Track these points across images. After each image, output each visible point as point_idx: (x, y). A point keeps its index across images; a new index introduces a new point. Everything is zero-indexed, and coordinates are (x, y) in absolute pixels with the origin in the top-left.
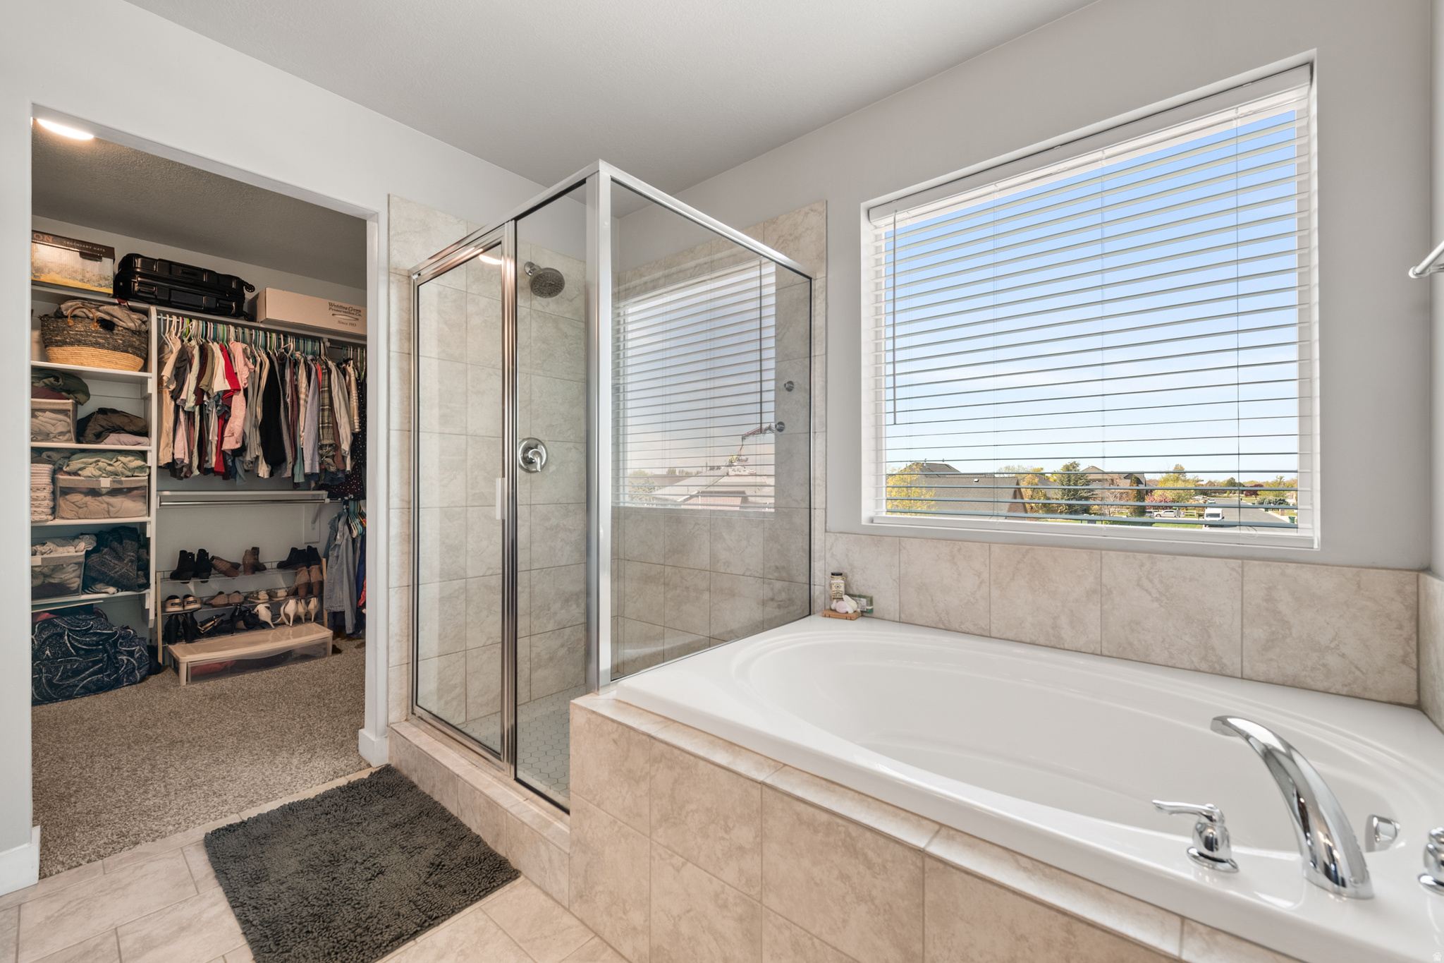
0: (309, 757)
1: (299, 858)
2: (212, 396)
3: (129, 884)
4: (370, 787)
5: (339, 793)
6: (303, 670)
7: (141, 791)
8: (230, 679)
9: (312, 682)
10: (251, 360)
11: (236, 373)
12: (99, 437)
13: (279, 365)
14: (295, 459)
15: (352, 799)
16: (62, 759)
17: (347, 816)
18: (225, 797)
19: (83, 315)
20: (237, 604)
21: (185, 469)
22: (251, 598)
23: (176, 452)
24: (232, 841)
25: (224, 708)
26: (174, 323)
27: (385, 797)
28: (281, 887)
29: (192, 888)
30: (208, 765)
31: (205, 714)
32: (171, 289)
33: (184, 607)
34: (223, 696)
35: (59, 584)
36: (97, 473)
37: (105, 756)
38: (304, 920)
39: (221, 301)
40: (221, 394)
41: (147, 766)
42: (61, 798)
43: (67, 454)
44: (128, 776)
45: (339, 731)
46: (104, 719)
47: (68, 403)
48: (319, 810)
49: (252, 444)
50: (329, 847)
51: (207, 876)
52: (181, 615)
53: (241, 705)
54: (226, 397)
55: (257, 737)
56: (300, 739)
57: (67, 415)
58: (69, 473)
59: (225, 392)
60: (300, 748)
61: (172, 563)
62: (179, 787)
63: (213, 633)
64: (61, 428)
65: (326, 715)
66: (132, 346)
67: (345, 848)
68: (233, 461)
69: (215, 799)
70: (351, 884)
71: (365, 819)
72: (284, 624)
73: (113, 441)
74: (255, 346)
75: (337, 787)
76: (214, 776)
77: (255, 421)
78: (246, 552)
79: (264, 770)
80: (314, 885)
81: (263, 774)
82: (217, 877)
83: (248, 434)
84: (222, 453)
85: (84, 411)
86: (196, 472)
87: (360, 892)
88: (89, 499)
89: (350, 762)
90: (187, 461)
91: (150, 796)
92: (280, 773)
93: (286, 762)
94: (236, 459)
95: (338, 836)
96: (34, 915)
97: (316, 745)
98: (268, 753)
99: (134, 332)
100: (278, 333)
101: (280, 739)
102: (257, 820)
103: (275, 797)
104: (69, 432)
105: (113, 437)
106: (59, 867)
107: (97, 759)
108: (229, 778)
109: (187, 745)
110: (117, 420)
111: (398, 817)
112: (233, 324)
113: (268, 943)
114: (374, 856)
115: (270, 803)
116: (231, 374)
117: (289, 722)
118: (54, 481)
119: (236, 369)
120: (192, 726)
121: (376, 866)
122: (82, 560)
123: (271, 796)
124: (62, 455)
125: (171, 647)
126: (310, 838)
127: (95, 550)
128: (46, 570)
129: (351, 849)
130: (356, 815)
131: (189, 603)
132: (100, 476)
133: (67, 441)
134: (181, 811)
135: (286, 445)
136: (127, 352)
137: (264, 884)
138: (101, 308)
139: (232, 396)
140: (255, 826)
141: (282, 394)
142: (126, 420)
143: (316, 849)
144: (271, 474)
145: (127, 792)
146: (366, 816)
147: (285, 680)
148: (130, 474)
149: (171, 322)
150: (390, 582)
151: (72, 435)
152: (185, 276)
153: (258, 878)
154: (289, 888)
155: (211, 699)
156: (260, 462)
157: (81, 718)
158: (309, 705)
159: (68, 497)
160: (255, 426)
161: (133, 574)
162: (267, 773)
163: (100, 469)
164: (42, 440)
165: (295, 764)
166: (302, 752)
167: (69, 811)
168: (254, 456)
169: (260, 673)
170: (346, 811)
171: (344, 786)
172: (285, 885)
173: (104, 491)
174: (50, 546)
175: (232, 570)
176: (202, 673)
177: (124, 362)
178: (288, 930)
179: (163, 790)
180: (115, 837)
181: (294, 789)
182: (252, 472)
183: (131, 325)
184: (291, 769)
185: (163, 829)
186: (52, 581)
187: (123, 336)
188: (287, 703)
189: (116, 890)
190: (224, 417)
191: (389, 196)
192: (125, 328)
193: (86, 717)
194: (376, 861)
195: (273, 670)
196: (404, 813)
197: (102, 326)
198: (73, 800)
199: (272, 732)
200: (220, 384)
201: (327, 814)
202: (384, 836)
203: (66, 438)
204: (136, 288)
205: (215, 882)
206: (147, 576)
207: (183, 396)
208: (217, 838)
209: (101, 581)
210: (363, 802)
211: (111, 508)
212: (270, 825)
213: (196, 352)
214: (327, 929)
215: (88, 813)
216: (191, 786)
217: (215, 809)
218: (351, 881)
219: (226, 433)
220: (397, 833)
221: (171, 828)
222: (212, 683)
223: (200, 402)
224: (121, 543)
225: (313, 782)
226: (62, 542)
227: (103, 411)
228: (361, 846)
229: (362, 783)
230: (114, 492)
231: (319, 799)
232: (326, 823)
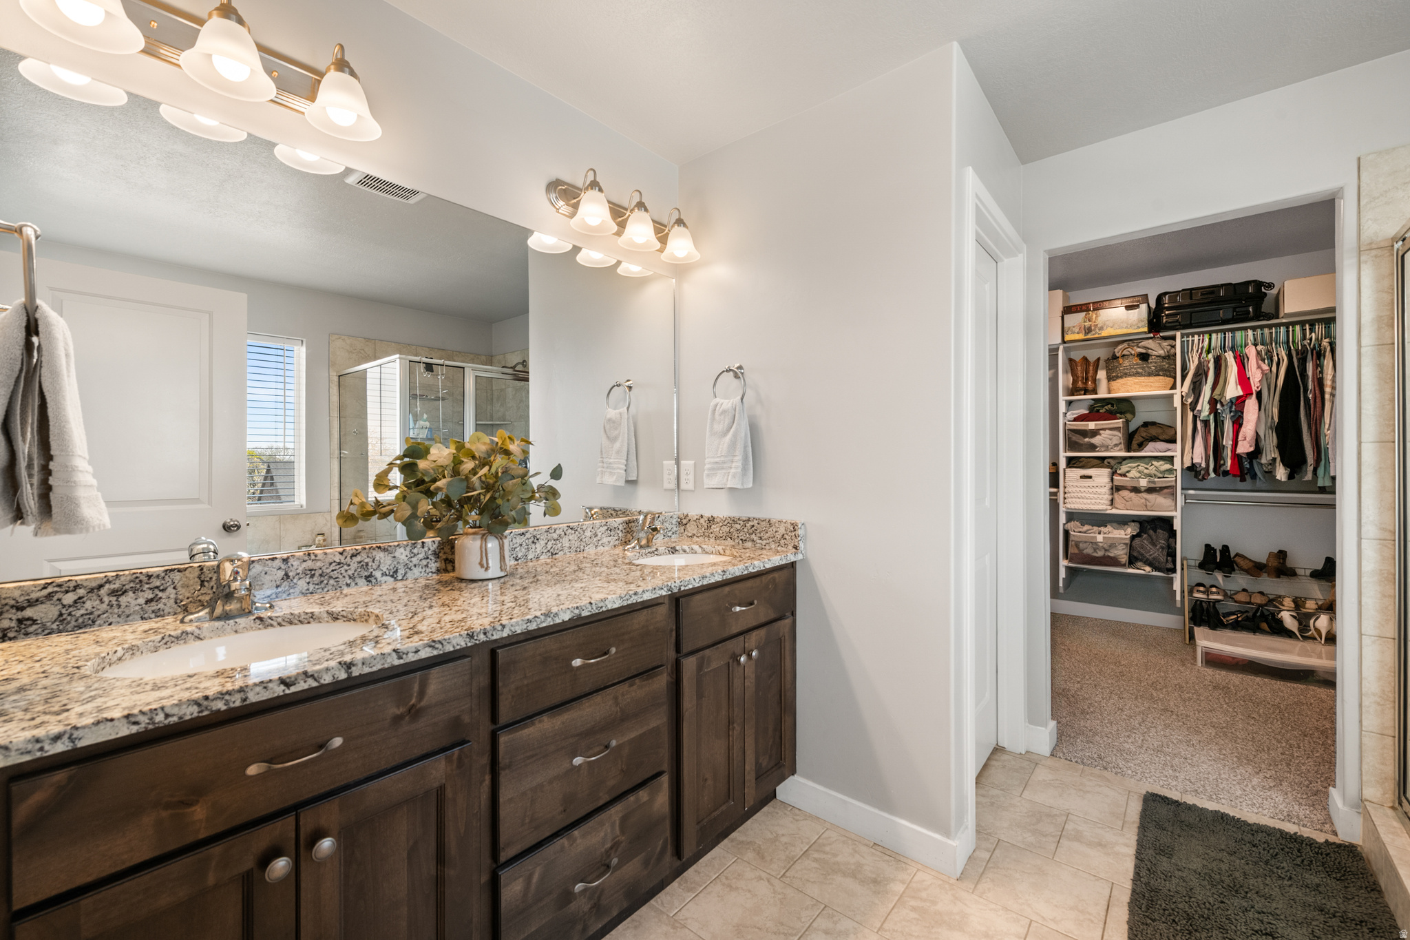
0: (1271, 785)
1: (1205, 862)
2: (1224, 403)
3: (1089, 792)
4: (1317, 853)
5: (1278, 835)
6: (1324, 697)
7: (1127, 734)
8: (1241, 675)
9: (1325, 713)
10: (1266, 361)
11: (1249, 378)
12: (1141, 446)
13: (1299, 360)
14: (1318, 461)
15: (1288, 850)
16: (1095, 686)
17: (1272, 862)
18: (1178, 774)
19: (1128, 353)
20: (1260, 606)
21: (1202, 472)
22: (1276, 601)
23: (1194, 457)
24: (1163, 811)
25: (1221, 700)
26: (1196, 341)
27: (1329, 875)
28: (1176, 872)
29: (1120, 823)
30: (1180, 741)
31: (1202, 698)
32: (1191, 313)
33: (1208, 595)
34: (1226, 689)
35: (1114, 558)
36: (1138, 475)
37: (1119, 697)
38: (1177, 910)
39: (1237, 310)
40: (1234, 401)
41: (1139, 718)
42: (1083, 712)
43: (1120, 461)
44: (1125, 719)
45: (1322, 779)
46: (1132, 669)
47: (1119, 422)
48: (1248, 837)
49: (1268, 446)
50: (1237, 874)
51: (1134, 822)
52: (1205, 602)
53: (1237, 704)
54: (1239, 402)
55: (1234, 739)
56: (1274, 763)
57: (1120, 431)
58: (1121, 475)
59: (1238, 398)
60: (1269, 772)
61: (1197, 554)
62: (1151, 747)
63: (1236, 626)
64: (1115, 441)
65: (1318, 755)
66: (1163, 370)
67: (1251, 887)
68: (1251, 464)
69: (1171, 771)
70: (1236, 920)
71: (1290, 878)
72: (1315, 639)
73: (1152, 450)
74: (1276, 344)
75: (1279, 829)
76: (1180, 753)
77: (1271, 422)
78: (1270, 553)
79: (1222, 772)
80: (1203, 893)
81: (1220, 774)
82: (1139, 828)
83: (1262, 437)
84: (1237, 458)
85: (1132, 427)
86: (1212, 475)
87: (1239, 933)
88: (1133, 495)
89: (1312, 816)
90: (1203, 465)
91: (1130, 741)
92: (1235, 783)
93: (1246, 777)
94: (1254, 461)
95: (1252, 872)
96: (1042, 774)
97: (1287, 777)
98: (1235, 759)
99: (1164, 358)
100: (1302, 323)
101: (1254, 753)
102: (1191, 808)
103: (1218, 800)
104: (1121, 443)
105: (1151, 445)
106: (1061, 755)
107: (1113, 696)
108: (1190, 761)
109: (1174, 717)
110: (1153, 431)
111: (1332, 904)
112: (1251, 328)
113: (1142, 901)
114: (1275, 916)
115: (1210, 802)
116: (1244, 380)
117: (1274, 742)
118: (1112, 480)
119: (1249, 374)
120: (1187, 703)
121: (1272, 926)
122: (1128, 542)
123: (1214, 797)
124: (1117, 461)
125: (1195, 628)
126: (1225, 854)
127: (1138, 535)
128: (1105, 546)
129: (1257, 893)
130: (1283, 868)
131: (1213, 593)
132: (1140, 477)
133: (1120, 450)
134: (1143, 765)
135: (1306, 446)
136: (1159, 375)
137: (1165, 859)
138: (1140, 344)
139: (1244, 401)
140: (1186, 811)
141: (1302, 390)
142: (1160, 431)
143: (1224, 867)
144: (1291, 477)
145: (1118, 730)
146: (1293, 876)
147: (1296, 700)
148: (1161, 476)
149: (1193, 341)
150: (1363, 628)
151: (1122, 446)
152: (1204, 297)
153: (1165, 851)
154: (1182, 878)
155: (1215, 688)
156: (1277, 464)
157: (1119, 662)
158: (1305, 736)
159: (1120, 492)
160: (1271, 428)
161: (1162, 558)
162: (1223, 776)
163: (1139, 472)
164: (1105, 451)
165: (1254, 783)
166: (1268, 776)
167: (1082, 723)
168: (1269, 458)
169: (1273, 682)
170: (1275, 856)
171: (1287, 833)
172: (1180, 873)
173: (1143, 489)
174: (1109, 528)
175: (1257, 569)
176: (1215, 661)
177: (1157, 384)
178: (1161, 906)
179: (1140, 742)
180: (1096, 756)
181: (1239, 804)
182: (1270, 474)
183: (1161, 352)
184: (1247, 785)
185: (1125, 769)
186: (1110, 554)
187: (1156, 363)
188: (1282, 723)
189: (1080, 790)
190: (1238, 423)
191: (1359, 159)
192: (1157, 356)
193: (1123, 663)
194: (1274, 922)
195: (1289, 685)
196: (1341, 906)
197: (1141, 359)
198: (1088, 716)
199: (1251, 743)
200: (1233, 390)
201: (1254, 846)
202: (1300, 908)
203: (1118, 448)
204: (1164, 321)
205: (1137, 830)
206: (1174, 562)
207: (1199, 408)
208: (1154, 801)
209: (1141, 561)
210: (1298, 861)
211: (1148, 503)
212: (1198, 819)
213: (1211, 365)
214: (1190, 933)
215: (1090, 731)
216: (1158, 751)
217: (1165, 779)
218: (1237, 918)
219: (1240, 438)
220: (1318, 917)
221: (1130, 772)
222: (1223, 673)
223: (1213, 410)
224: (1155, 532)
225: (1260, 809)
226: (1117, 526)
227: (1146, 424)
228: (1268, 898)
229: (1311, 843)
230: (1150, 490)
231: (1254, 828)
232: (1247, 853)
